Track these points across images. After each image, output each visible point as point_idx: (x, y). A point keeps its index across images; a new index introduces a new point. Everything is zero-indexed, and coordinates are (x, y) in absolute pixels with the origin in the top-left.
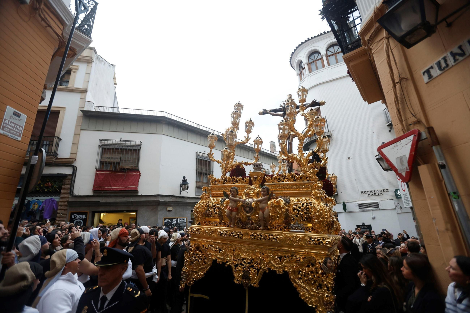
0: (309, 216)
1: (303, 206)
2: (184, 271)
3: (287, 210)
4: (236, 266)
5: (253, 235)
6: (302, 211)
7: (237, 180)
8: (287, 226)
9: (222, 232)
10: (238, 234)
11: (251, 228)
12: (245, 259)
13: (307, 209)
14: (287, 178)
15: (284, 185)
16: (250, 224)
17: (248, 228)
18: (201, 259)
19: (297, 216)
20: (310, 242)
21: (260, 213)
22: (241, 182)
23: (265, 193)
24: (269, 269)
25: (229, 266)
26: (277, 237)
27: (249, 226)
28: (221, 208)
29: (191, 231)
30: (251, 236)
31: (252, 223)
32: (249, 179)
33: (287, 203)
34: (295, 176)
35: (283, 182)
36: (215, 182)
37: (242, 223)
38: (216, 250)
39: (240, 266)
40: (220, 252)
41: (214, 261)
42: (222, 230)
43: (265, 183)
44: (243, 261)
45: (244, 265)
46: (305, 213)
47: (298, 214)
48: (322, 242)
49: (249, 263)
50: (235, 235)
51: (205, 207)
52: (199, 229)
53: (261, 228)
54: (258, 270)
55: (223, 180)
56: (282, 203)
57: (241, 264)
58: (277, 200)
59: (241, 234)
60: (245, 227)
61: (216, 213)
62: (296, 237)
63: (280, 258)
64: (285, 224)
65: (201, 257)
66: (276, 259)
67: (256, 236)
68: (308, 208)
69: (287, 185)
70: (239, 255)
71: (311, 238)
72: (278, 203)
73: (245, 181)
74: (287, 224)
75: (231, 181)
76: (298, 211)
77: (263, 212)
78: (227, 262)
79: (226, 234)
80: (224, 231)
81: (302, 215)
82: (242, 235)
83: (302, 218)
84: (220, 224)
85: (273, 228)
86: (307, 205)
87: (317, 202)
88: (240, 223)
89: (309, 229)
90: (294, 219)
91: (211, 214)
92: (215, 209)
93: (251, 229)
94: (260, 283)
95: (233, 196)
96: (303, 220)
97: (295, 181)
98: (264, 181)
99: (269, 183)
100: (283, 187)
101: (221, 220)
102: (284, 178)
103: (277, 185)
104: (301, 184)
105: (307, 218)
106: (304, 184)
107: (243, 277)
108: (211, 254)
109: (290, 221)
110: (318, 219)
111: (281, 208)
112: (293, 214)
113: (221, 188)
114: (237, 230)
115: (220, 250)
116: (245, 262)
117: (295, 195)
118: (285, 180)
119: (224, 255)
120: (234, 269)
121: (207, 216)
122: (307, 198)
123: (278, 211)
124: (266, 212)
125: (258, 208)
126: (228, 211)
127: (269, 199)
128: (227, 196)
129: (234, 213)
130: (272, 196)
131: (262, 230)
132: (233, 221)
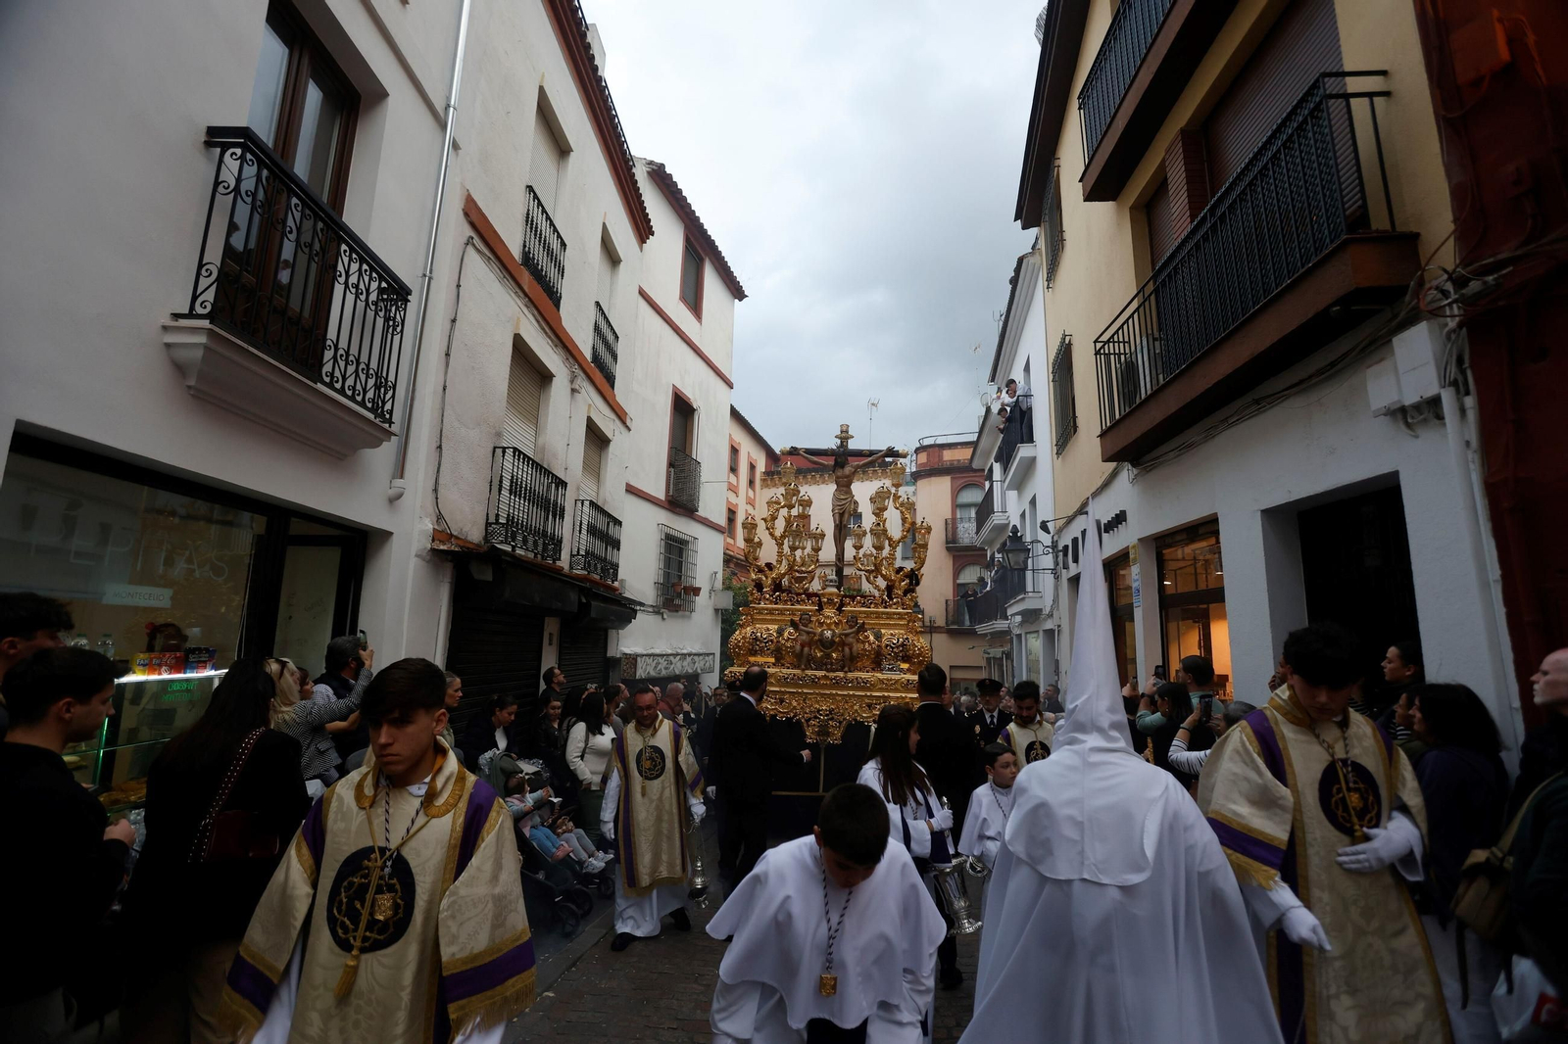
0: (906, 654)
1: (898, 642)
3: (878, 646)
4: (808, 721)
6: (897, 647)
7: (797, 600)
8: (876, 667)
9: (786, 676)
12: (821, 710)
13: (903, 645)
14: (874, 603)
15: (872, 613)
19: (890, 654)
21: (847, 649)
22: (804, 602)
23: (850, 623)
24: (855, 720)
25: (799, 721)
26: (867, 681)
28: (777, 641)
30: (831, 680)
31: (832, 664)
32: (818, 600)
33: (878, 637)
34: (886, 602)
35: (870, 608)
36: (760, 600)
38: (774, 702)
39: (813, 720)
40: (781, 704)
42: (786, 674)
44: (818, 713)
45: (819, 718)
46: (901, 651)
47: (892, 651)
49: (827, 715)
50: (807, 680)
51: (750, 639)
53: (846, 669)
54: (840, 723)
55: (774, 598)
56: (872, 638)
57: (816, 717)
61: (768, 649)
62: (891, 680)
63: (869, 706)
64: (875, 663)
66: (864, 707)
67: (838, 680)
68: (905, 645)
69: (876, 613)
70: (812, 706)
71: (908, 681)
72: (867, 637)
73: (812, 603)
74: (877, 664)
75: (787, 600)
76: (893, 648)
77: (851, 649)
78: (795, 716)
79: (793, 679)
81: (898, 653)
83: (897, 656)
86: (904, 641)
87: (915, 638)
89: (904, 670)
90: (886, 657)
91: (761, 650)
92: (766, 643)
94: (842, 737)
95: (803, 626)
96: (897, 659)
97: (885, 608)
98: (842, 605)
99: (849, 608)
100: (868, 615)
101: (778, 660)
102: (871, 603)
103: (860, 612)
104: (894, 613)
105: (903, 657)
106: (899, 614)
107: (818, 734)
108: (767, 708)
109: (881, 660)
110: (918, 657)
111: (870, 644)
112: (885, 651)
113: (771, 612)
114: (809, 672)
115: (782, 701)
116: (821, 715)
117: (888, 626)
118: (872, 606)
119: (787, 708)
120: (805, 725)
121: (754, 653)
122: (902, 632)
123: (868, 647)
124: (855, 649)
125: (843, 644)
126: (798, 647)
127: (858, 632)
128: (793, 624)
129: (806, 649)
130: (862, 628)
131: (846, 672)
132: (802, 660)
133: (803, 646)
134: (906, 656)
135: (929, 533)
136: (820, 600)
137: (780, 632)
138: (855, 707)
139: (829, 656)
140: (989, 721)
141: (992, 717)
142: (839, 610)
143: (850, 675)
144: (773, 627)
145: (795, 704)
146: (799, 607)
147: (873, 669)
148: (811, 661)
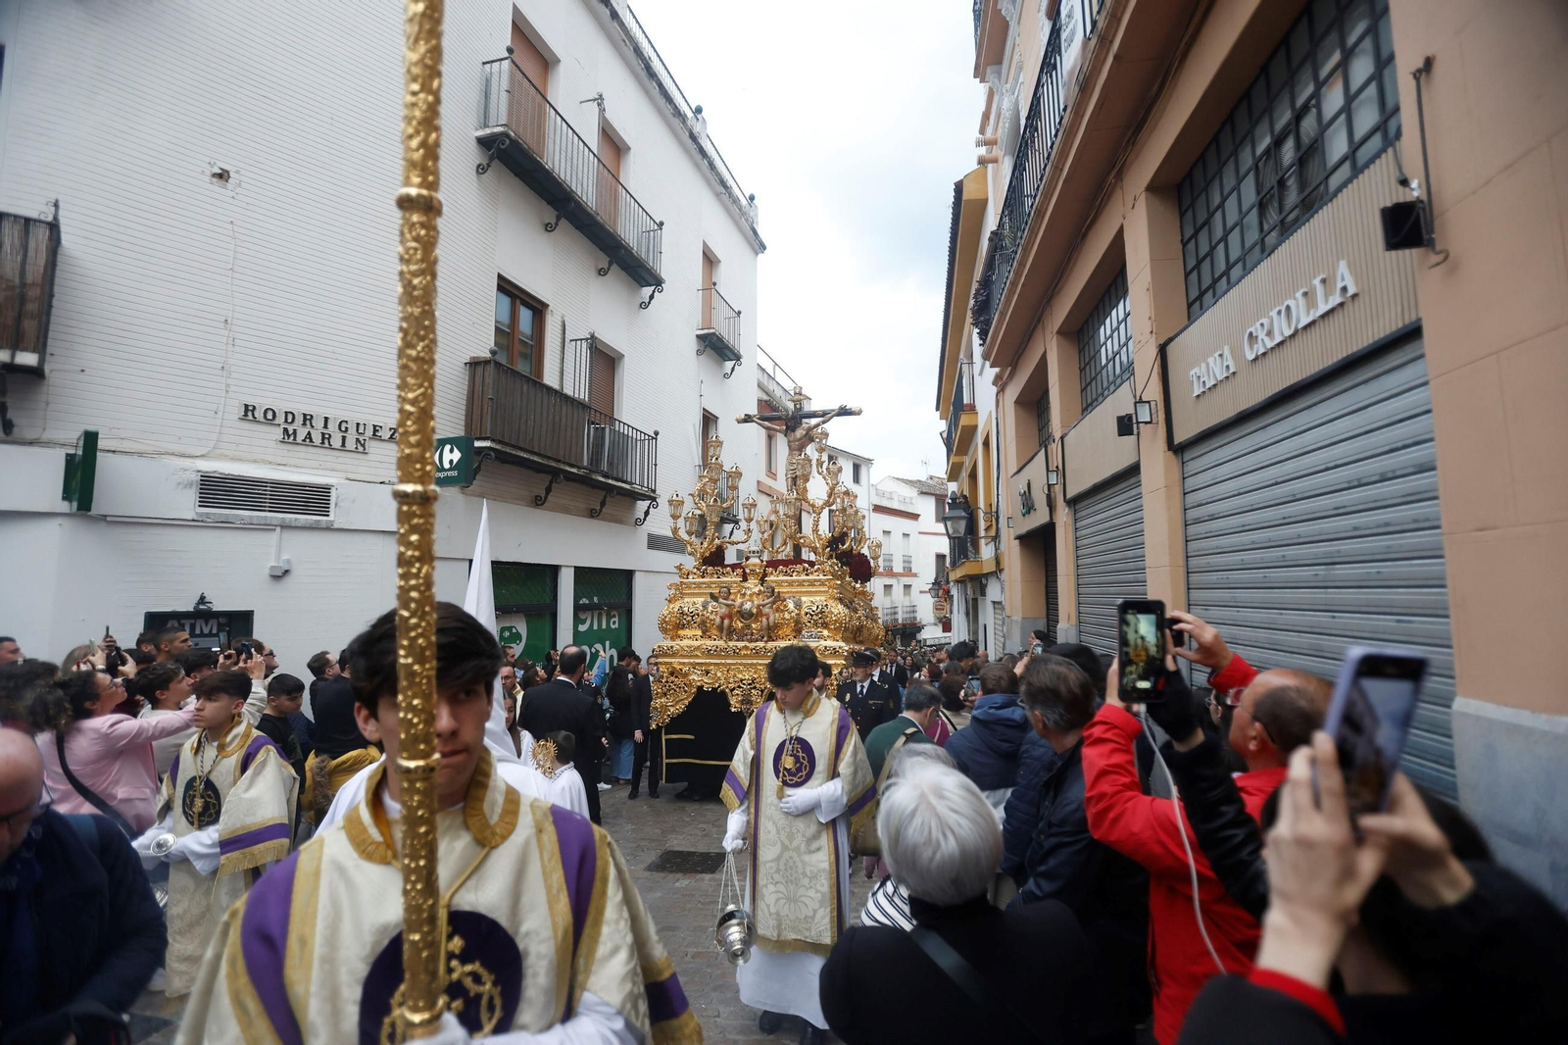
0: (824, 621)
1: (817, 609)
3: (798, 614)
4: (732, 690)
5: (754, 649)
6: (816, 615)
7: (723, 573)
8: (797, 635)
9: (710, 648)
12: (744, 680)
13: (822, 612)
14: (797, 571)
15: (793, 581)
16: (749, 635)
17: (747, 640)
18: (680, 688)
19: (809, 622)
21: (764, 620)
22: (730, 575)
23: (769, 594)
25: (723, 692)
27: (749, 637)
30: (751, 650)
31: (752, 634)
33: (798, 605)
34: (807, 569)
35: (792, 576)
36: (688, 575)
38: (701, 673)
39: (737, 690)
40: (707, 675)
41: (700, 688)
42: (710, 646)
43: (767, 578)
44: (741, 683)
45: (743, 688)
46: (820, 618)
47: (811, 619)
48: (838, 651)
49: (750, 684)
50: (729, 651)
51: (678, 614)
52: (672, 647)
53: (765, 639)
54: (762, 691)
55: (701, 572)
56: (791, 606)
57: (739, 687)
58: (784, 602)
59: (738, 648)
60: (742, 638)
61: (695, 622)
64: (795, 632)
65: (679, 684)
67: (758, 650)
68: (824, 612)
69: (798, 581)
70: (735, 676)
71: (826, 648)
72: (786, 606)
73: (737, 574)
74: (798, 632)
75: (714, 573)
76: (812, 615)
77: (768, 619)
78: (719, 686)
79: (716, 650)
81: (816, 620)
82: (740, 650)
83: (817, 623)
84: (702, 636)
85: (780, 638)
86: (822, 608)
87: (834, 604)
89: (825, 637)
90: (806, 625)
91: (688, 624)
92: (692, 617)
93: (751, 641)
95: (723, 598)
96: (817, 626)
97: (807, 575)
98: (765, 575)
99: (772, 578)
100: (791, 583)
101: (704, 632)
102: (793, 572)
103: (783, 581)
104: (815, 580)
105: (821, 624)
106: (819, 580)
107: (742, 702)
108: (694, 680)
109: (802, 628)
111: (790, 613)
112: (805, 619)
113: (699, 585)
114: (731, 644)
115: (708, 673)
116: (744, 684)
117: (808, 594)
118: (795, 574)
119: (713, 678)
120: (730, 694)
121: (683, 627)
122: (823, 598)
123: (787, 616)
125: (760, 613)
126: (718, 620)
128: (713, 597)
129: (726, 622)
130: (779, 598)
131: (766, 642)
132: (725, 632)
133: (723, 619)
134: (825, 623)
136: (744, 571)
137: (705, 607)
139: (748, 627)
140: (859, 689)
141: (862, 687)
142: (762, 581)
144: (700, 600)
145: (719, 674)
146: (725, 579)
148: (732, 632)
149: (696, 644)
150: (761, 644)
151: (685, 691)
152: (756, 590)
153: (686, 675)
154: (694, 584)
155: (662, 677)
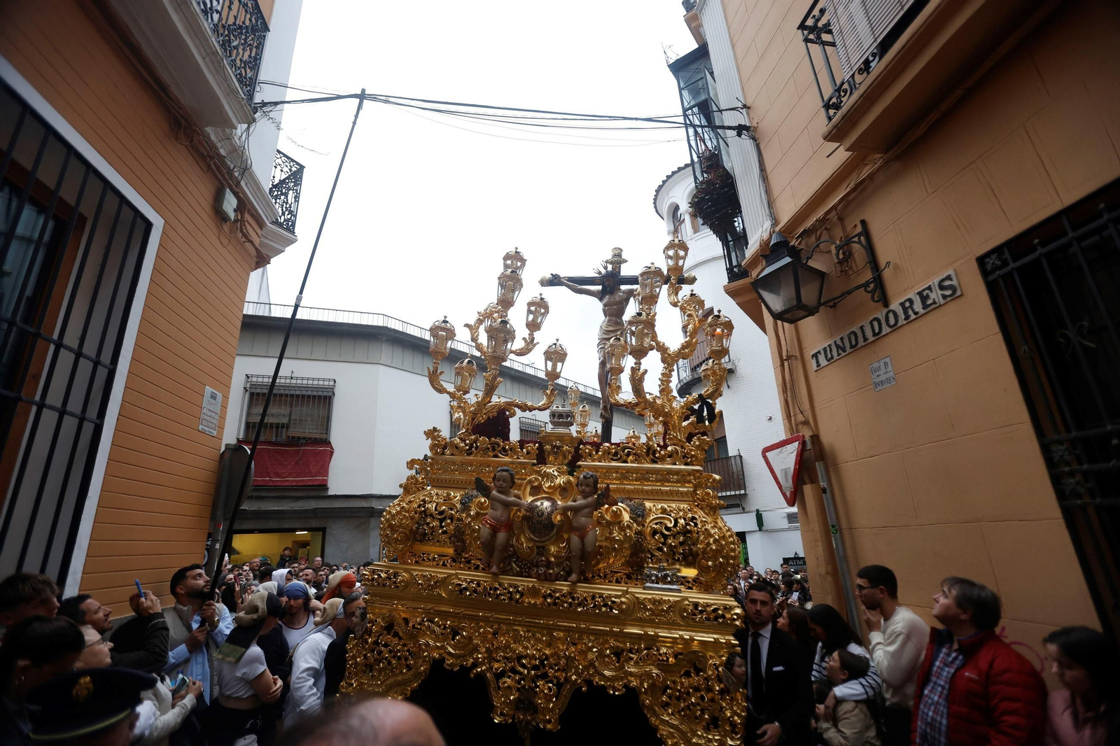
0: (691, 550)
1: (675, 526)
2: (344, 690)
3: (638, 533)
4: (500, 675)
5: (550, 595)
6: (674, 537)
7: (504, 449)
8: (633, 574)
9: (464, 585)
10: (509, 592)
11: (546, 576)
12: (525, 657)
13: (685, 532)
14: (635, 454)
15: (629, 470)
16: (542, 566)
17: (538, 577)
18: (399, 658)
19: (660, 549)
20: (694, 615)
21: (575, 539)
22: (516, 453)
23: (587, 489)
24: (589, 682)
25: (481, 676)
26: (614, 602)
27: (540, 570)
28: (462, 520)
29: (373, 579)
30: (545, 597)
31: (549, 565)
32: (537, 449)
33: (639, 514)
34: (655, 452)
35: (626, 462)
36: (445, 447)
37: (521, 562)
38: (442, 634)
39: (509, 677)
40: (453, 639)
41: (437, 664)
42: (465, 580)
43: (580, 463)
44: (518, 662)
45: (520, 673)
46: (681, 544)
47: (664, 544)
48: (723, 616)
49: (535, 668)
50: (500, 594)
51: (416, 513)
52: (395, 575)
53: (574, 577)
55: (466, 445)
56: (626, 517)
57: (513, 670)
58: (614, 508)
59: (518, 591)
60: (528, 572)
61: (444, 532)
62: (661, 602)
63: (618, 653)
64: (632, 567)
65: (399, 651)
66: (608, 656)
67: (558, 598)
68: (690, 532)
69: (637, 470)
70: (507, 646)
71: (696, 605)
72: (617, 515)
73: (528, 453)
74: (635, 571)
75: (488, 449)
76: (665, 537)
77: (582, 538)
78: (475, 665)
79: (475, 591)
80: (472, 581)
81: (675, 547)
82: (522, 595)
83: (674, 554)
84: (454, 560)
85: (599, 576)
86: (687, 524)
87: (710, 519)
88: (515, 563)
89: (688, 582)
90: (653, 555)
91: (432, 534)
92: (441, 521)
93: (546, 579)
94: (562, 719)
95: (499, 492)
96: (674, 559)
97: (654, 462)
99: (590, 463)
100: (624, 475)
101: (459, 552)
102: (628, 454)
103: (609, 469)
104: (670, 472)
105: (685, 556)
106: (677, 472)
107: (517, 705)
108: (427, 645)
109: (644, 560)
110: (715, 559)
111: (622, 529)
112: (651, 543)
113: (460, 467)
114: (506, 580)
115: (455, 633)
116: (524, 666)
117: (656, 496)
118: (631, 458)
119: (464, 649)
121: (420, 539)
122: (684, 506)
123: (616, 535)
124: (590, 537)
125: (567, 525)
126: (485, 531)
127: (598, 505)
128: (483, 489)
129: (502, 536)
130: (606, 497)
131: (574, 583)
132: (496, 555)
133: (495, 530)
134: (691, 553)
135: (729, 335)
136: (541, 449)
137: (465, 505)
138: (590, 656)
139: (542, 550)
142: (572, 465)
143: (583, 589)
144: (459, 493)
145: (477, 640)
147: (629, 577)
148: (510, 557)
149: (441, 573)
150: (564, 587)
151: (409, 667)
152: (560, 480)
153: (414, 635)
154: (454, 463)
155: (369, 632)
